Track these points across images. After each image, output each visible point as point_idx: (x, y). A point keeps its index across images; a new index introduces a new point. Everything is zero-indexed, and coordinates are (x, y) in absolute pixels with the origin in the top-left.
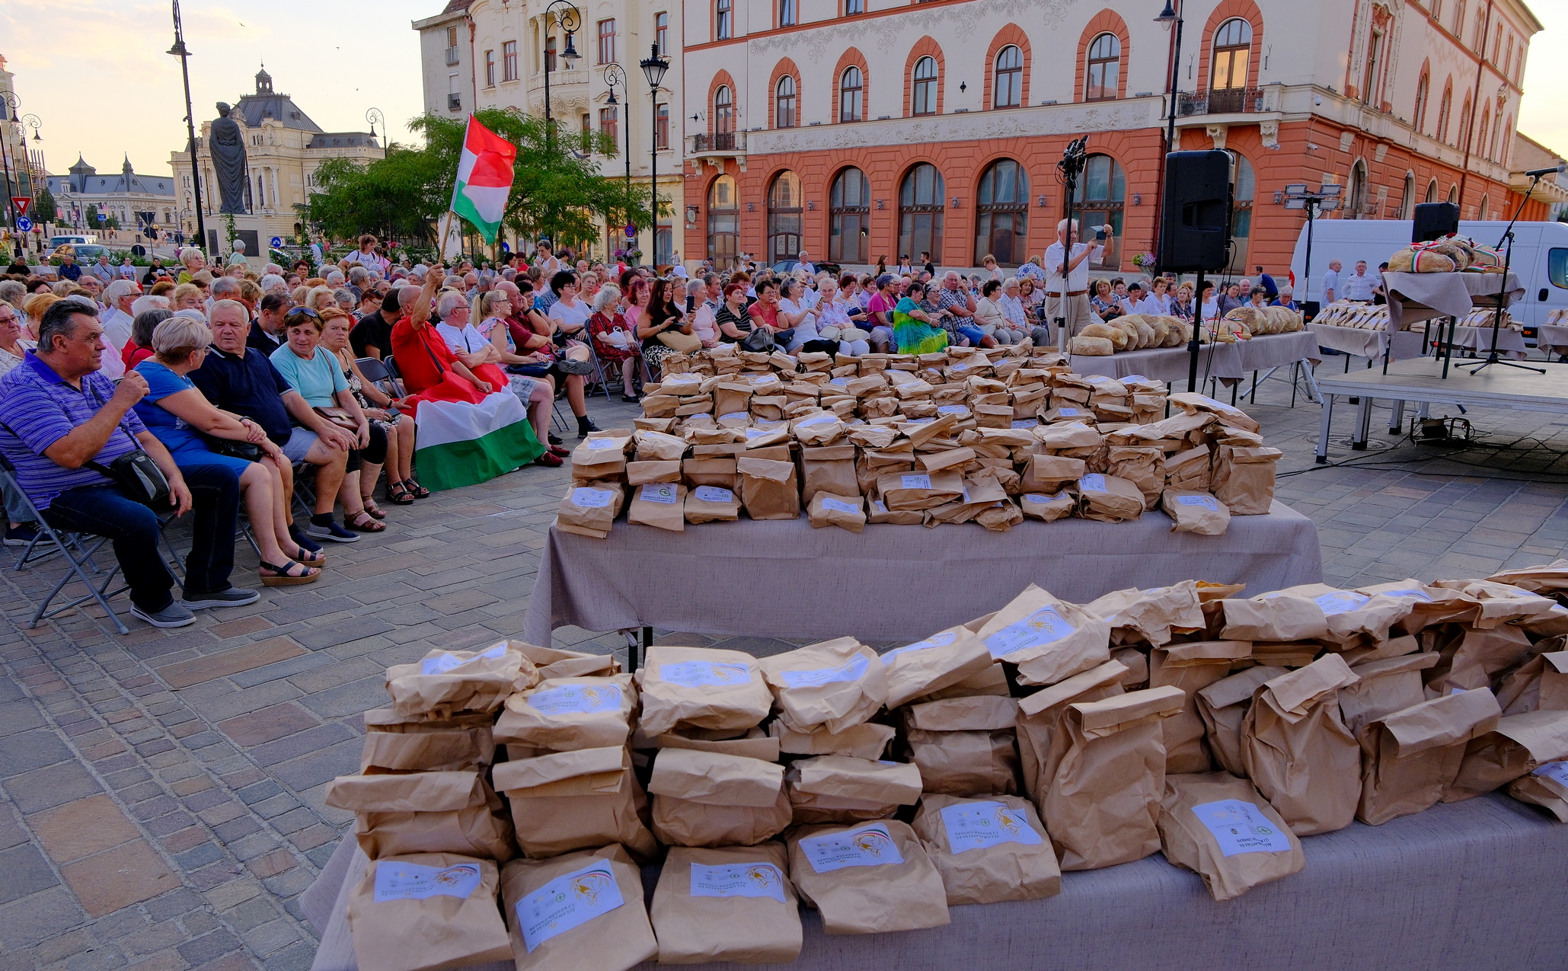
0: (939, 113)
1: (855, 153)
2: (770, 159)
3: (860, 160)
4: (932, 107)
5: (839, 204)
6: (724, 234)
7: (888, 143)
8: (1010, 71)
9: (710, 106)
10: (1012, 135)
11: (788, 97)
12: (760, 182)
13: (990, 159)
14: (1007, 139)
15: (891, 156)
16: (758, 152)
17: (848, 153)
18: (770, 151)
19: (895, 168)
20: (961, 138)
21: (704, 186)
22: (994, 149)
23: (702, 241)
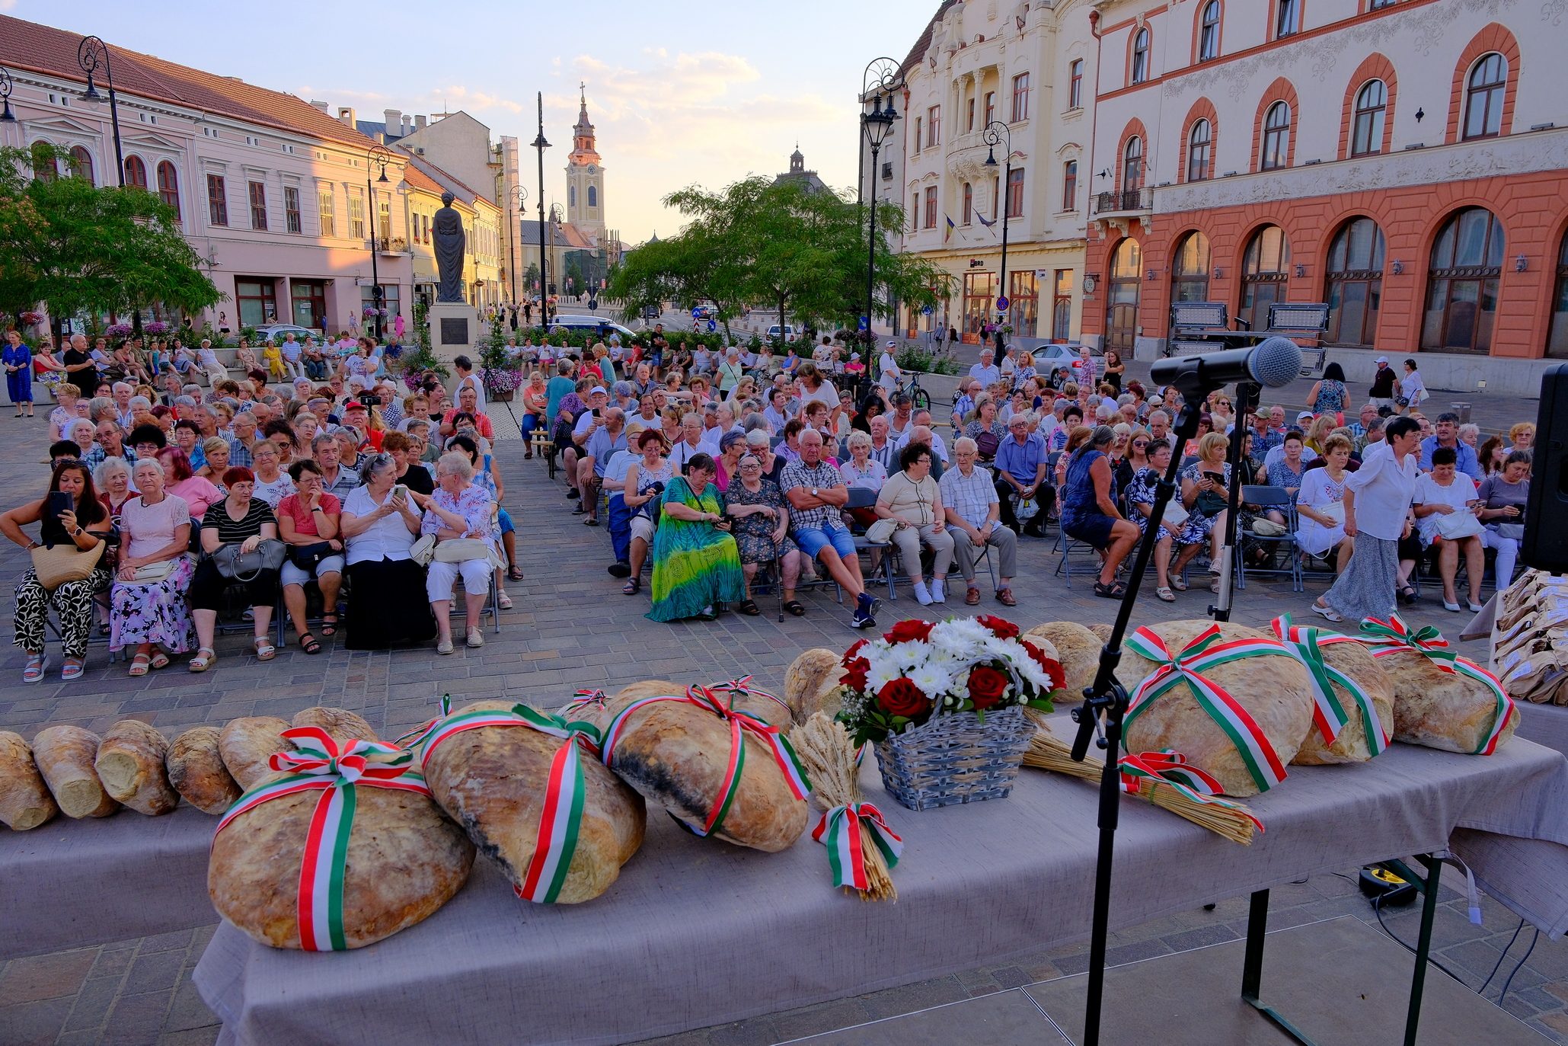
0: (1386, 151)
1: (1275, 208)
2: (1177, 218)
3: (1280, 216)
4: (1377, 145)
5: (1252, 269)
6: (1125, 305)
7: (1316, 194)
8: (1488, 88)
9: (1119, 161)
10: (1484, 175)
11: (1202, 145)
12: (1164, 245)
13: (1450, 209)
14: (1477, 180)
15: (1318, 209)
16: (1164, 211)
17: (1266, 208)
18: (1177, 209)
19: (1323, 224)
20: (1412, 183)
21: (1106, 251)
22: (1457, 193)
23: (1099, 312)
